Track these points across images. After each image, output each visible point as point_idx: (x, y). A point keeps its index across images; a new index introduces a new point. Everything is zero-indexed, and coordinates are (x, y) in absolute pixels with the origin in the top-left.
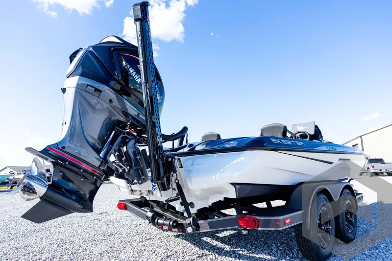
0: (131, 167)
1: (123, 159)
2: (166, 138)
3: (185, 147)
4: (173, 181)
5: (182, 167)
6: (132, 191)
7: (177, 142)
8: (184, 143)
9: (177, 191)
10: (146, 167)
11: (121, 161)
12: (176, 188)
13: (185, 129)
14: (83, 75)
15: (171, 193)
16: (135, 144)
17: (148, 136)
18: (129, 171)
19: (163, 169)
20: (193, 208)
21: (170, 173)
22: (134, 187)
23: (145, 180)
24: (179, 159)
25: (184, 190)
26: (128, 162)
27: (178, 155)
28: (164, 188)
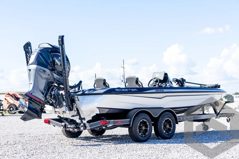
0: (56, 101)
1: (52, 97)
2: (72, 87)
3: (80, 91)
4: (75, 107)
5: (79, 101)
6: (55, 112)
7: (77, 89)
8: (80, 89)
9: (76, 112)
10: (62, 101)
11: (51, 98)
12: (76, 110)
13: (81, 82)
14: (38, 65)
15: (74, 113)
16: (58, 91)
17: (64, 87)
18: (55, 102)
19: (70, 101)
20: (85, 120)
21: (73, 103)
22: (57, 110)
23: (62, 107)
24: (77, 97)
25: (80, 112)
26: (55, 98)
27: (77, 95)
28: (71, 109)
